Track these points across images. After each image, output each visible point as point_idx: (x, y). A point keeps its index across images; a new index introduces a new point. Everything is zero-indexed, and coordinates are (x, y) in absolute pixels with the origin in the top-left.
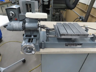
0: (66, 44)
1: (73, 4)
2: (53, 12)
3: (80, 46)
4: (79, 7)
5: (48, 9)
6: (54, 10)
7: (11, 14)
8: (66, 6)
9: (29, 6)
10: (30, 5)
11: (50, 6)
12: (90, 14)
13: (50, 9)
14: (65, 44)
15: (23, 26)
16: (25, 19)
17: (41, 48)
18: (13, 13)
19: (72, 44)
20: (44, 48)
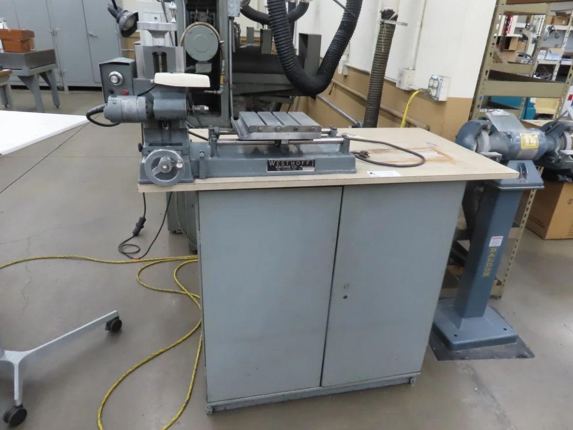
0: (268, 162)
1: (320, 71)
2: (234, 106)
3: (311, 169)
4: (348, 88)
5: (215, 92)
6: (241, 99)
7: (114, 77)
8: (289, 83)
9: (160, 57)
10: (164, 55)
11: (222, 78)
12: (382, 106)
13: (219, 92)
14: (266, 162)
15: (147, 107)
16: (148, 91)
17: (198, 177)
18: (120, 75)
19: (285, 163)
20: (207, 177)
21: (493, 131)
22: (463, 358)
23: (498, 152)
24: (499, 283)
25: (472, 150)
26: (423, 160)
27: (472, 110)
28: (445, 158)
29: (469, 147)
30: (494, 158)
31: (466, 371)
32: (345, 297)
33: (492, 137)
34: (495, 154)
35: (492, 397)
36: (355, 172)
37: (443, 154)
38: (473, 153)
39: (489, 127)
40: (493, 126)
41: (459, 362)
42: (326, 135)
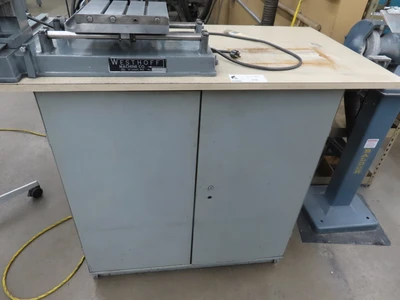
0: (110, 60)
12: (279, 4)
14: (107, 61)
17: (25, 76)
19: (130, 61)
20: (37, 76)
21: (385, 32)
22: (325, 242)
23: (387, 55)
24: (370, 175)
25: (359, 53)
26: (300, 63)
27: (367, 9)
28: (326, 62)
29: (356, 50)
30: (381, 63)
31: (326, 254)
32: (210, 197)
33: (383, 39)
34: (384, 58)
35: (346, 281)
36: (214, 75)
37: (325, 57)
38: (361, 56)
39: (382, 27)
40: (387, 27)
41: (321, 245)
42: (193, 30)
